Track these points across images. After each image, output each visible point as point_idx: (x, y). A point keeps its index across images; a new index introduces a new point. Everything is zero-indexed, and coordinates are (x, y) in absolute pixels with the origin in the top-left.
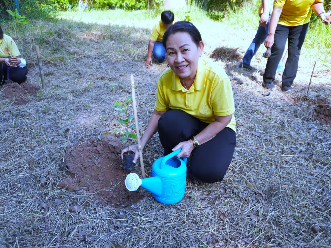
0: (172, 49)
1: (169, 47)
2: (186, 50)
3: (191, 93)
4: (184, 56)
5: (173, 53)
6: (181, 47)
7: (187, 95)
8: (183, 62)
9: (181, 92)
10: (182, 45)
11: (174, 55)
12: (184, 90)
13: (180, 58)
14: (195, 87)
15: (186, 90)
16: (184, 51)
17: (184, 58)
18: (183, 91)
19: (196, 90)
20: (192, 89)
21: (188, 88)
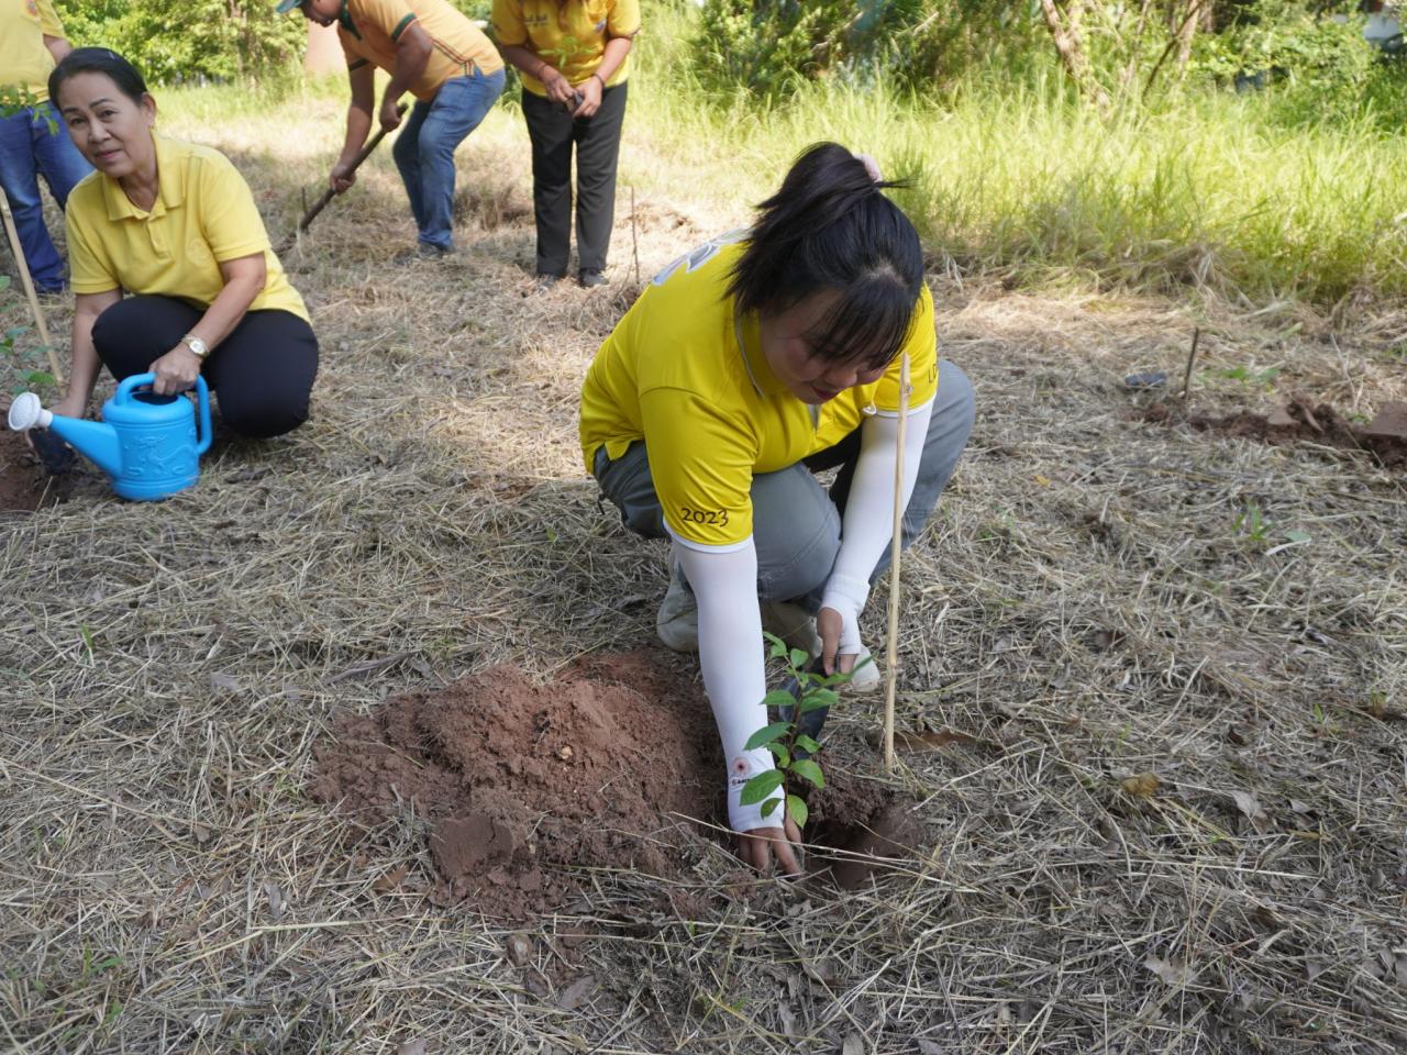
0: (74, 110)
1: (67, 106)
2: (109, 113)
3: (159, 218)
4: (107, 126)
5: (79, 121)
6: (93, 105)
7: (150, 226)
8: (106, 139)
9: (133, 219)
10: (94, 100)
11: (83, 124)
12: (140, 214)
13: (98, 129)
14: (165, 203)
15: (146, 214)
16: (105, 115)
17: (108, 131)
18: (139, 216)
19: (169, 209)
20: (159, 209)
21: (149, 208)
